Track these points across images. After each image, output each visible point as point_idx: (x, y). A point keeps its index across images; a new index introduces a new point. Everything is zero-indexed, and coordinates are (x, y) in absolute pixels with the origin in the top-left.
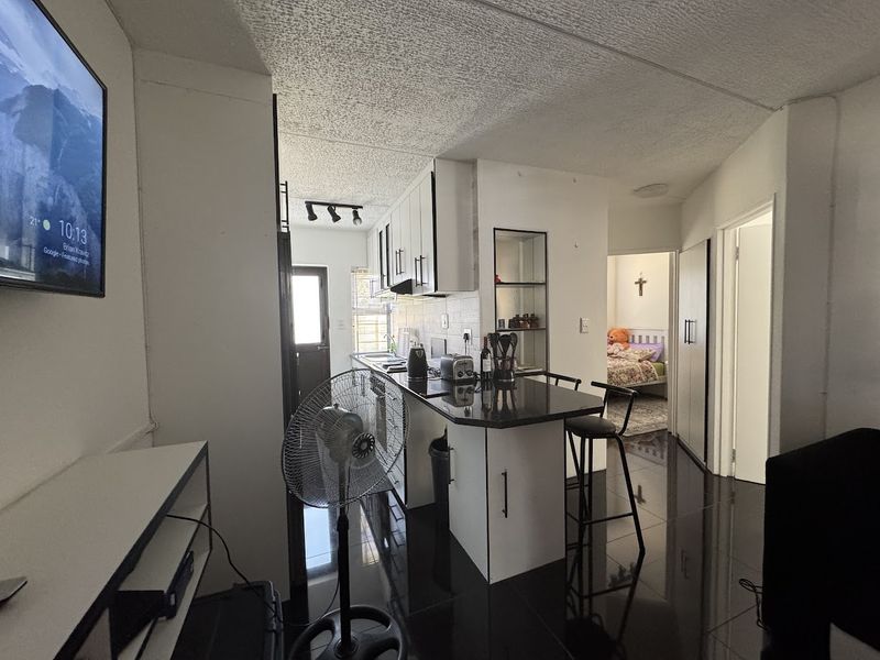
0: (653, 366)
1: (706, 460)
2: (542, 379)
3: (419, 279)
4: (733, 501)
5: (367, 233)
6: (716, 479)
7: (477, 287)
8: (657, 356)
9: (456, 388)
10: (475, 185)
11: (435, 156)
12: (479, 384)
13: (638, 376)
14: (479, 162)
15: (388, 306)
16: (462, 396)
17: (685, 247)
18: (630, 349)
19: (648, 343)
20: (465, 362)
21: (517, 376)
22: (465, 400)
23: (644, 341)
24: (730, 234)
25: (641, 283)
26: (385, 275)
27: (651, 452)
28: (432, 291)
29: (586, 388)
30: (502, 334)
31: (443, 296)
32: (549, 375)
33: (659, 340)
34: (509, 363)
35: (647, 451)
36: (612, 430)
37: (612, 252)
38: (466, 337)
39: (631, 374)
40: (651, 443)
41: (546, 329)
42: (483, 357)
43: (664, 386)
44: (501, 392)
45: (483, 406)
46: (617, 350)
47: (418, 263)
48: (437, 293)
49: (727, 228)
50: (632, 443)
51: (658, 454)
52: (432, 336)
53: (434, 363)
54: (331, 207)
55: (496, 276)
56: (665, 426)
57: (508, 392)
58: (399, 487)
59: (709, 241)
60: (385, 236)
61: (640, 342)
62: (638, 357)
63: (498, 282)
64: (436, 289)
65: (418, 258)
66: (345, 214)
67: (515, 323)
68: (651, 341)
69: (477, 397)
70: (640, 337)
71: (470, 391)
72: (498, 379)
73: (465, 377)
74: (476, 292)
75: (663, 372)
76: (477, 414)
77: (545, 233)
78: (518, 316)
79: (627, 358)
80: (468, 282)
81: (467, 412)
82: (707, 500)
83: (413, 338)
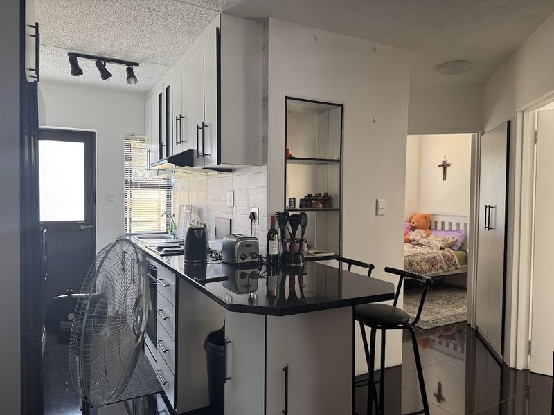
0: (454, 254)
1: (502, 353)
2: (334, 264)
3: (201, 150)
4: (527, 396)
5: (145, 95)
6: (512, 373)
7: (265, 162)
8: (459, 244)
9: (238, 273)
10: (265, 47)
11: (221, 10)
12: (264, 268)
13: (439, 265)
14: (271, 21)
15: (169, 181)
16: (245, 281)
17: (488, 129)
18: (432, 236)
19: (450, 230)
20: (249, 244)
21: (306, 260)
22: (248, 286)
23: (447, 227)
24: (528, 116)
25: (445, 166)
26: (164, 145)
27: (451, 346)
28: (214, 164)
29: (379, 274)
30: (291, 213)
31: (229, 171)
32: (341, 260)
33: (462, 228)
34: (298, 245)
35: (448, 346)
36: (404, 320)
37: (412, 131)
38: (253, 216)
39: (432, 262)
40: (452, 337)
41: (339, 210)
42: (270, 238)
43: (464, 275)
44: (288, 277)
45: (268, 292)
46: (419, 237)
47: (200, 131)
48: (221, 166)
49: (526, 110)
50: (432, 337)
51: (459, 348)
52: (217, 215)
53: (215, 245)
54: (101, 62)
55: (286, 150)
56: (464, 318)
57: (297, 278)
58: (169, 388)
59: (509, 123)
60: (165, 100)
61: (443, 229)
62: (440, 245)
63: (288, 157)
64: (219, 161)
65: (201, 126)
66: (118, 71)
67: (307, 202)
68: (454, 228)
69: (261, 283)
70: (443, 223)
71: (255, 276)
72: (286, 263)
73: (249, 260)
74: (264, 168)
75: (464, 260)
76: (262, 301)
77: (342, 106)
78: (310, 195)
79: (428, 245)
80: (255, 155)
81: (251, 300)
82: (503, 394)
83: (195, 217)
